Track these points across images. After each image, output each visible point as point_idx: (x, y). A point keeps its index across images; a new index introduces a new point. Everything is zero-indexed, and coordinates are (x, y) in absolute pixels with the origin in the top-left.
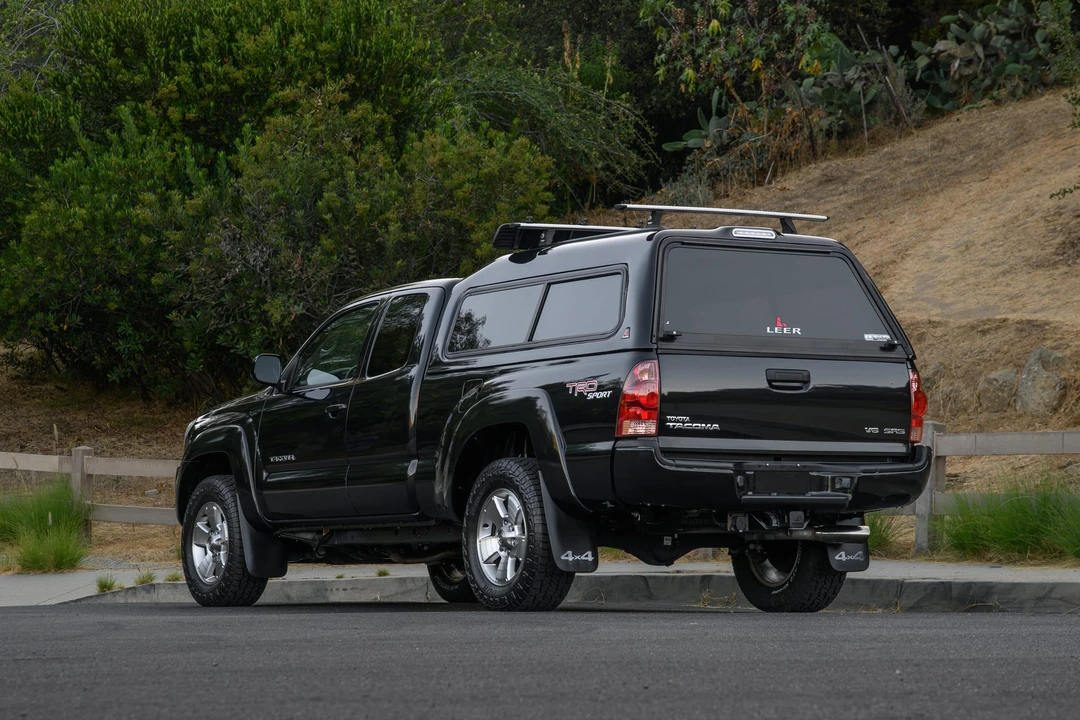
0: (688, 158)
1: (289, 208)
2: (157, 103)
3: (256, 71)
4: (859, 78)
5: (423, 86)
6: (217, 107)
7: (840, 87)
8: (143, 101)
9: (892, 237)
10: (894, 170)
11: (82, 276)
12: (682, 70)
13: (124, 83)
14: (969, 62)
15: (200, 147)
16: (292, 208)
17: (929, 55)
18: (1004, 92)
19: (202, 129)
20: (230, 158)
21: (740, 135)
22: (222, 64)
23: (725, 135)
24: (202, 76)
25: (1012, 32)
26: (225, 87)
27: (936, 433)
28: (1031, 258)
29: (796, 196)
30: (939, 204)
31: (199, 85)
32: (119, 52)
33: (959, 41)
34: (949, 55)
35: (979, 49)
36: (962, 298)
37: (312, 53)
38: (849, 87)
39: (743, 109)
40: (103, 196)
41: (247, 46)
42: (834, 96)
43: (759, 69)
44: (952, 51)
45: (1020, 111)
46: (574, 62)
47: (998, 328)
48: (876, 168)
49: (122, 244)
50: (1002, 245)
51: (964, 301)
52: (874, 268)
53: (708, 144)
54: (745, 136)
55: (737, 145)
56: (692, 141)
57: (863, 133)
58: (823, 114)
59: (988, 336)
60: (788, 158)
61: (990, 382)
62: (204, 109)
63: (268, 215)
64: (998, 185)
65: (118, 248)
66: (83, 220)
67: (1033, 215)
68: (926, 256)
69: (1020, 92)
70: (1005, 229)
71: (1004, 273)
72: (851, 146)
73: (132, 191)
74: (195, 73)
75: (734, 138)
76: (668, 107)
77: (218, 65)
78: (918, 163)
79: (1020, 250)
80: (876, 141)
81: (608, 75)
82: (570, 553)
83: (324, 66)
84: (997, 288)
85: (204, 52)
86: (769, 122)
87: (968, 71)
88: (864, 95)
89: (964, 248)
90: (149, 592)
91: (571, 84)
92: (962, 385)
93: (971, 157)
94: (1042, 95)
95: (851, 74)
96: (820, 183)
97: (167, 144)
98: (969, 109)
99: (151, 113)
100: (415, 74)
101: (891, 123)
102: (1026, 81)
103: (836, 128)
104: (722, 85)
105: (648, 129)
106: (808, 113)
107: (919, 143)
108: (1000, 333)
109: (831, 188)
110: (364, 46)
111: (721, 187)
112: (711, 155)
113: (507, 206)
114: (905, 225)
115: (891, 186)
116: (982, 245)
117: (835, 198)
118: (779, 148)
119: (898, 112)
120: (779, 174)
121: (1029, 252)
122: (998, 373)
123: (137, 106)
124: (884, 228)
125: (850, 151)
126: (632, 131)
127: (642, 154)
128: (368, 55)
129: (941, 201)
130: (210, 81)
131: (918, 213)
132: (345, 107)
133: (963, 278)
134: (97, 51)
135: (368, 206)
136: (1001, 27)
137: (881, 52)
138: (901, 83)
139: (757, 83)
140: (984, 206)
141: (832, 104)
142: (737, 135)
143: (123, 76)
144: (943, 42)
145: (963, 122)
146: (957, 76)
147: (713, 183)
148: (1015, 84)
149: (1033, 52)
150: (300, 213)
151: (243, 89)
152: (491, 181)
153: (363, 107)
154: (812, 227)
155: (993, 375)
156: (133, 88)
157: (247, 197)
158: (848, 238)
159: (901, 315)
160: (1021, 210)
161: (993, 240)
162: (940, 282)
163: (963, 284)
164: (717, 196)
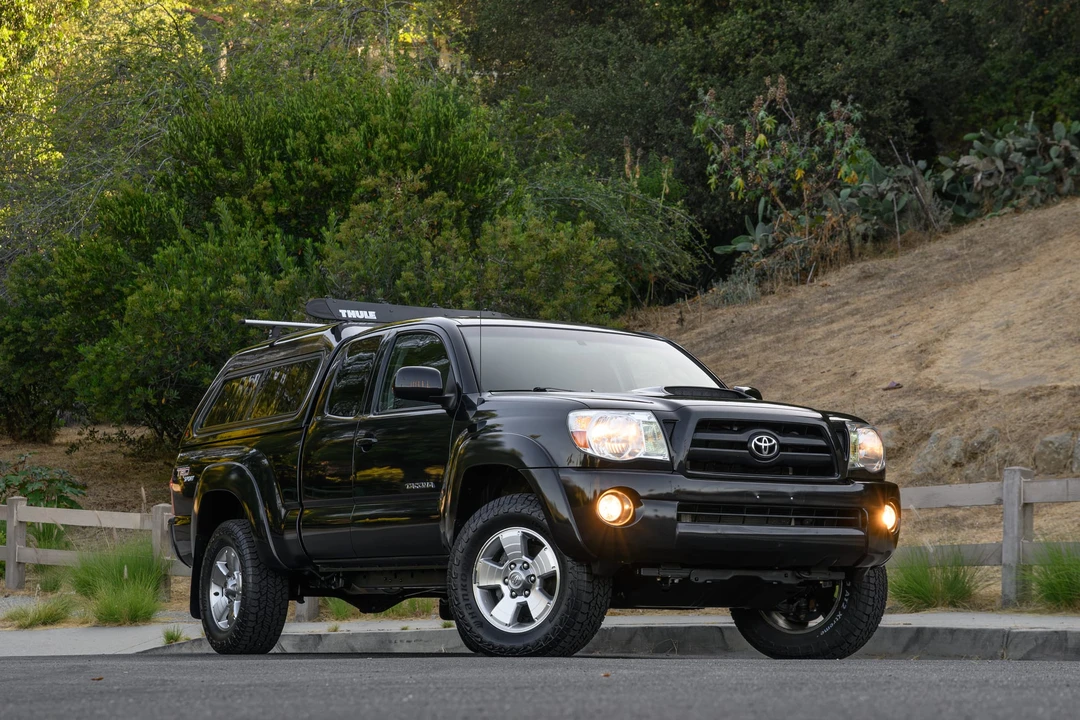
0: (737, 260)
1: (369, 288)
2: (253, 198)
3: (342, 168)
4: (892, 189)
5: (496, 185)
6: (307, 202)
7: (874, 197)
8: (240, 197)
9: (933, 320)
10: (927, 267)
11: (179, 353)
12: (732, 178)
13: (223, 180)
14: (990, 176)
15: (291, 237)
16: (372, 287)
17: (954, 168)
18: (1022, 202)
19: (294, 222)
20: (317, 244)
21: (784, 240)
22: (311, 163)
23: (770, 239)
24: (293, 174)
25: (1028, 149)
26: (315, 184)
27: (1023, 479)
28: (1072, 333)
29: (838, 291)
30: (974, 292)
31: (292, 182)
32: (219, 153)
33: (982, 155)
34: (973, 168)
35: (1000, 164)
36: (1008, 370)
37: (395, 152)
38: (882, 196)
39: (786, 216)
40: (199, 280)
41: (335, 146)
42: (868, 205)
43: (801, 180)
44: (975, 165)
45: (1040, 216)
46: (634, 174)
47: (1049, 394)
48: (911, 266)
49: (217, 323)
50: (1041, 324)
51: (1011, 373)
52: (920, 346)
53: (755, 247)
54: (788, 240)
55: (782, 247)
56: (740, 244)
57: (895, 237)
58: (859, 221)
59: (1040, 402)
60: (828, 259)
61: (1045, 444)
62: (296, 204)
63: (350, 294)
64: (1030, 274)
65: (211, 326)
66: (180, 300)
67: (1067, 297)
68: (969, 334)
69: (1037, 201)
70: (1043, 310)
71: (1048, 347)
72: (885, 249)
73: (227, 276)
74: (288, 171)
75: (779, 242)
76: (717, 219)
77: (308, 163)
78: (950, 260)
79: (1060, 327)
80: (908, 245)
81: (665, 185)
83: (405, 165)
84: (1042, 361)
85: (296, 153)
86: (810, 227)
87: (989, 183)
88: (897, 204)
89: (1004, 327)
91: (632, 193)
92: (1018, 449)
93: (1000, 253)
94: (1058, 203)
95: (884, 185)
96: (859, 279)
97: (260, 233)
98: (991, 217)
99: (247, 207)
100: (490, 174)
101: (921, 229)
102: (1043, 191)
103: (871, 233)
104: (767, 192)
105: (701, 231)
106: (846, 219)
107: (950, 244)
108: (1053, 399)
109: (869, 283)
110: (442, 149)
111: (767, 285)
112: (758, 257)
113: (574, 285)
114: (945, 309)
115: (926, 279)
116: (1022, 324)
117: (874, 291)
118: (820, 249)
119: (927, 219)
120: (820, 273)
121: (1070, 329)
122: (1053, 436)
123: (234, 201)
124: (924, 314)
125: (884, 253)
126: (687, 233)
127: (696, 255)
128: (447, 156)
129: (977, 288)
130: (301, 178)
131: (956, 299)
132: (423, 195)
133: (1007, 352)
134: (199, 152)
135: (443, 285)
136: (1018, 146)
137: (910, 166)
138: (929, 194)
139: (800, 191)
141: (867, 211)
142: (781, 239)
143: (222, 174)
144: (967, 157)
145: (987, 227)
146: (980, 188)
147: (760, 282)
148: (1033, 193)
149: (1049, 166)
150: (380, 291)
151: (331, 185)
152: (558, 261)
153: (439, 196)
154: (856, 314)
155: (1049, 438)
156: (232, 186)
157: (331, 277)
158: (891, 322)
159: (950, 386)
160: (1056, 294)
161: (1032, 320)
162: (985, 357)
163: (1007, 358)
164: (764, 293)
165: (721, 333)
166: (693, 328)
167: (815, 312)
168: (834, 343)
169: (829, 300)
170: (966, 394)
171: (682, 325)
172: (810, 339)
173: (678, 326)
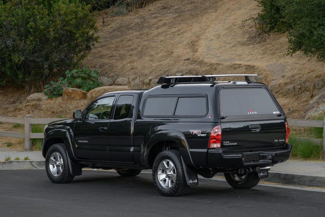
1: (18, 27)
9: (193, 31)
10: (184, 6)
28: (240, 42)
29: (155, 13)
36: (222, 55)
47: (239, 67)
50: (229, 36)
51: (224, 56)
52: (191, 42)
59: (236, 70)
63: (11, 29)
64: (221, 14)
67: (235, 26)
68: (206, 39)
70: (228, 30)
71: (233, 46)
78: (191, 3)
79: (236, 39)
82: (191, 180)
84: (233, 52)
89: (217, 36)
90: (10, 163)
93: (208, 3)
96: (162, 9)
109: (165, 11)
111: (130, 8)
114: (196, 28)
116: (223, 36)
117: (168, 15)
120: (147, 5)
121: (239, 39)
124: (189, 28)
129: (204, 19)
131: (198, 23)
133: (221, 47)
135: (43, 27)
140: (219, 22)
147: (127, 7)
150: (22, 29)
154: (166, 25)
157: (4, 23)
158: (179, 31)
159: (206, 60)
160: (231, 24)
161: (226, 35)
162: (214, 48)
163: (221, 50)
164: (129, 12)
165: (118, 28)
166: (108, 25)
167: (150, 22)
168: (161, 38)
169: (154, 18)
170: (212, 65)
171: (104, 23)
172: (152, 35)
173: (102, 24)
